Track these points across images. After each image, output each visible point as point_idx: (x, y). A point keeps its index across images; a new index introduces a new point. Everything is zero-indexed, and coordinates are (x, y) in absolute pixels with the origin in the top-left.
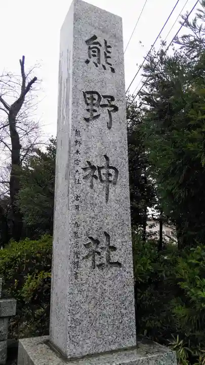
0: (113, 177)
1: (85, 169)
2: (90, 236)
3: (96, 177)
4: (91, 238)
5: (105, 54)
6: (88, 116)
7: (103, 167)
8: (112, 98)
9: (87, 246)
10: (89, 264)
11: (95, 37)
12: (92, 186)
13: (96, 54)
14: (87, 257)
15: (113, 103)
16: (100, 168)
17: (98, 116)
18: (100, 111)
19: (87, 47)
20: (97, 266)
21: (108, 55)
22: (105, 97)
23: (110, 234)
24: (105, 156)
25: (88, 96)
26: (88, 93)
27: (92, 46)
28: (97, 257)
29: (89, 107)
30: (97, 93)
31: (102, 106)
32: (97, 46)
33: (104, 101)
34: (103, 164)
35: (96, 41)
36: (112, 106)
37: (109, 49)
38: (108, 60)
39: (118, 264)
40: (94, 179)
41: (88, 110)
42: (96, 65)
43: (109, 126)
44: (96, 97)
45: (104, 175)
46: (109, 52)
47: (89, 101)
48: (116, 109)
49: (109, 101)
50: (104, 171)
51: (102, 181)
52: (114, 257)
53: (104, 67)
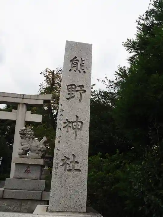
0: (80, 126)
1: (64, 123)
3: (70, 126)
4: (65, 157)
5: (81, 65)
6: (68, 96)
7: (74, 122)
8: (83, 86)
9: (62, 160)
10: (63, 169)
11: (76, 57)
12: (67, 131)
13: (76, 66)
14: (62, 165)
15: (83, 89)
16: (73, 122)
17: (74, 96)
18: (75, 93)
19: (71, 63)
20: (67, 170)
21: (82, 65)
22: (78, 86)
23: (76, 155)
24: (76, 116)
25: (69, 87)
26: (69, 85)
27: (73, 62)
28: (68, 166)
29: (69, 93)
30: (74, 85)
31: (77, 91)
32: (77, 62)
33: (78, 88)
34: (75, 120)
35: (76, 59)
36: (83, 90)
37: (83, 62)
38: (83, 68)
39: (79, 170)
40: (69, 128)
41: (69, 94)
42: (75, 71)
43: (80, 101)
44: (74, 87)
45: (75, 125)
46: (83, 63)
47: (69, 90)
48: (85, 91)
49: (81, 88)
50: (75, 124)
51: (74, 129)
52: (77, 167)
53: (80, 71)
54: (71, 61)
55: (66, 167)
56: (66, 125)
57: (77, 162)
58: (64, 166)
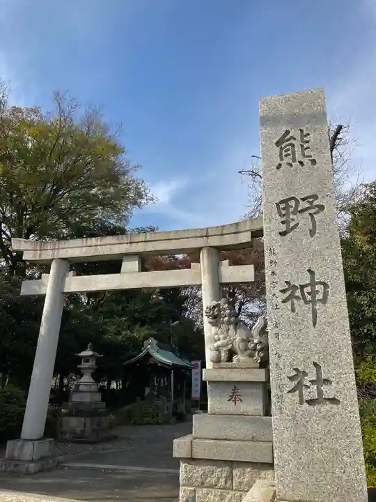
0: (321, 294)
1: (283, 291)
2: (295, 367)
3: (297, 298)
4: (296, 370)
5: (302, 146)
6: (284, 228)
7: (306, 286)
8: (315, 197)
9: (291, 379)
10: (297, 399)
11: (287, 132)
12: (293, 310)
13: (289, 152)
14: (293, 390)
15: (316, 203)
16: (302, 287)
17: (297, 224)
18: (297, 218)
19: (279, 148)
20: (306, 401)
21: (306, 146)
22: (303, 200)
23: (321, 364)
24: (309, 271)
25: (282, 206)
26: (282, 202)
27: (283, 146)
28: (305, 391)
29: (284, 219)
30: (293, 198)
31: (301, 212)
32: (291, 141)
33: (304, 205)
34: (308, 281)
35: (288, 137)
36: (317, 206)
37: (306, 138)
38: (306, 152)
39: (334, 401)
40: (295, 302)
41: (283, 223)
42: (291, 165)
43: (312, 233)
44: (293, 203)
45: (309, 293)
46: (308, 142)
47: (284, 212)
48: (321, 208)
49: (311, 203)
50: (308, 289)
51: (306, 302)
52: (328, 391)
53: (301, 163)
54: (278, 144)
55: (301, 395)
56: (288, 293)
57: (327, 381)
58: (297, 392)
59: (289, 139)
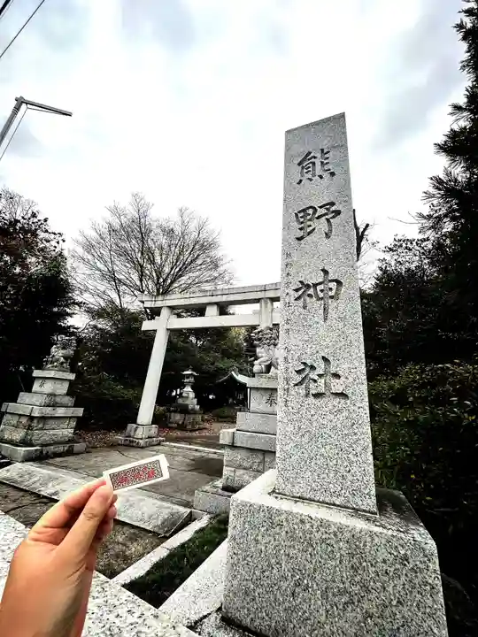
0: (334, 291)
1: (297, 290)
2: (303, 361)
3: (310, 296)
4: (305, 364)
5: (322, 163)
6: (301, 234)
7: (317, 284)
8: (332, 204)
9: (299, 372)
10: (303, 392)
11: (309, 153)
12: (305, 307)
13: (310, 169)
14: (300, 383)
15: (333, 208)
16: (315, 285)
17: (314, 229)
18: (315, 224)
19: (300, 167)
20: (313, 395)
21: (325, 162)
22: (321, 207)
23: (331, 359)
24: (324, 270)
25: (300, 215)
26: (300, 212)
27: (305, 164)
28: (312, 385)
29: (302, 226)
30: (311, 207)
31: (318, 218)
32: (313, 160)
33: (320, 211)
34: (321, 280)
36: (333, 212)
37: (327, 156)
38: (326, 167)
39: (343, 395)
40: (308, 299)
41: (301, 229)
42: (311, 180)
43: (327, 236)
44: (311, 211)
45: (322, 291)
46: (327, 158)
47: (302, 220)
48: (338, 213)
49: (327, 209)
50: (319, 288)
51: (319, 299)
52: (337, 386)
53: (321, 177)
54: (299, 164)
55: (307, 388)
56: (300, 292)
57: (336, 376)
58: (303, 386)
59: (311, 158)
